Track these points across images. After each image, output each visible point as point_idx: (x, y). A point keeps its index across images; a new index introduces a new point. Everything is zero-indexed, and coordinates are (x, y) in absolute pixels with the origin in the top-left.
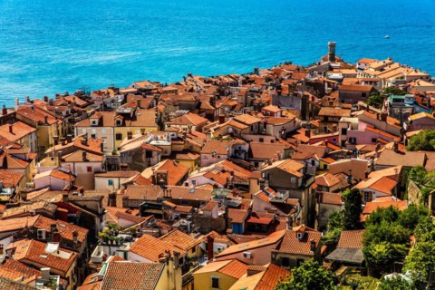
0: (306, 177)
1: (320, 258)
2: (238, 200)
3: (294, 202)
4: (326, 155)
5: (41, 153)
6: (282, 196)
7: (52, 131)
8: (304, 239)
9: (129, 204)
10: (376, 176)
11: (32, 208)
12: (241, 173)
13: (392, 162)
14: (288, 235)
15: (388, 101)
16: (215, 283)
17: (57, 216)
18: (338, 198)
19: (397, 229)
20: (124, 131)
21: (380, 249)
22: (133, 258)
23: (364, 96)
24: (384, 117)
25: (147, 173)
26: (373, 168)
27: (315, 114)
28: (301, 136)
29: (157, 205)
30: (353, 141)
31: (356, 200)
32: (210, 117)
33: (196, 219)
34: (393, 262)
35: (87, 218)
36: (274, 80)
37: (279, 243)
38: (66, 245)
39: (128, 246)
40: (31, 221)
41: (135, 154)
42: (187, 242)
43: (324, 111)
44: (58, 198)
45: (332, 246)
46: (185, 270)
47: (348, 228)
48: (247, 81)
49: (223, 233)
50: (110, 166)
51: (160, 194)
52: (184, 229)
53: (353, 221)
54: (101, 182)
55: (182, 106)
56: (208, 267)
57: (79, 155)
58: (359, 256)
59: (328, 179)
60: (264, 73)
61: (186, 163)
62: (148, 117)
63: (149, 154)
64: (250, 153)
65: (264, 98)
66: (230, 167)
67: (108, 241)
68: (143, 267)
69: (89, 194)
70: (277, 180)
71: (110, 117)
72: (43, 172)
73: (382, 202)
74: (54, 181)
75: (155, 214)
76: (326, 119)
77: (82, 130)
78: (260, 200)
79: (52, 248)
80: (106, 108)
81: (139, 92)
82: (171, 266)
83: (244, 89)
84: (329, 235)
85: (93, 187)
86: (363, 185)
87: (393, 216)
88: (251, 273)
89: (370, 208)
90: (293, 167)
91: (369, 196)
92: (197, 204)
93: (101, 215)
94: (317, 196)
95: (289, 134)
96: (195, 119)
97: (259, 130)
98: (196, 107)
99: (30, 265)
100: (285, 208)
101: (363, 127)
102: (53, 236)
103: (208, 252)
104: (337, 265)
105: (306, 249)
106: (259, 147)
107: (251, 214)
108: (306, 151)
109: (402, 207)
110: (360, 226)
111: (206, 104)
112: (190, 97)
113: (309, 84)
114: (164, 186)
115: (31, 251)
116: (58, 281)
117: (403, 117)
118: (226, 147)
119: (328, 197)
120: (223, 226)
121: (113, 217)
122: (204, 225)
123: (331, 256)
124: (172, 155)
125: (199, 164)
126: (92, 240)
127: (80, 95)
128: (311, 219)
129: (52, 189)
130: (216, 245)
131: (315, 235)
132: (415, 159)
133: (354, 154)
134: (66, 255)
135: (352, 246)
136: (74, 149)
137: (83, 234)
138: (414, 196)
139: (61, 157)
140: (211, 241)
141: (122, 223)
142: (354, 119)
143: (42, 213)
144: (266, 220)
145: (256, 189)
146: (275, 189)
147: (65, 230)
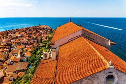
0: (36, 38)
2: (29, 41)
3: (35, 41)
4: (39, 36)
5: (3, 38)
6: (34, 40)
7: (5, 35)
8: (36, 44)
9: (16, 43)
10: (44, 37)
11: (2, 45)
12: (29, 38)
13: (46, 35)
15: (45, 29)
16: (27, 50)
17: (6, 45)
18: (40, 40)
19: (46, 42)
20: (15, 34)
21: (44, 45)
22: (16, 49)
23: (43, 29)
24: (45, 31)
25: (18, 39)
26: (44, 36)
28: (36, 34)
29: (19, 43)
30: (42, 34)
32: (25, 32)
33: (24, 44)
35: (10, 45)
37: (33, 45)
39: (15, 48)
40: (2, 46)
41: (16, 37)
42: (22, 47)
43: (38, 31)
44: (6, 43)
45: (39, 45)
46: (23, 49)
47: (41, 43)
48: (30, 28)
49: (27, 45)
50: (13, 39)
51: (19, 41)
52: (23, 45)
53: (41, 42)
54: (12, 41)
55: (22, 31)
56: (25, 49)
57: (8, 38)
58: (42, 46)
59: (39, 38)
60: (32, 27)
61: (23, 38)
62: (18, 33)
63: (18, 37)
64: (30, 36)
65: (32, 30)
66: (28, 38)
67: (13, 47)
68: (17, 50)
69: (10, 42)
70: (33, 39)
71: (13, 33)
72: (4, 40)
74: (5, 41)
76: (39, 32)
77: (9, 35)
79: (5, 49)
80: (12, 32)
81: (16, 30)
82: (21, 49)
83: (29, 29)
85: (11, 41)
86: (43, 38)
87: (45, 41)
88: (30, 49)
89: (43, 41)
90: (35, 37)
91: (43, 39)
92: (24, 42)
93: (12, 45)
94: (38, 40)
95: (35, 34)
96: (23, 33)
97: (31, 33)
98: (23, 31)
99: (2, 51)
100: (34, 41)
101: (42, 32)
102: (5, 48)
103: (26, 47)
104: (40, 47)
105: (36, 45)
106: (31, 35)
107: (30, 42)
108: (36, 35)
109: (46, 40)
110: (42, 43)
111: (25, 31)
112: (23, 30)
113: (37, 28)
114: (20, 40)
115: (3, 50)
116: (6, 53)
117: (47, 31)
118: (27, 35)
119: (39, 40)
120: (27, 44)
122: (25, 44)
123: (39, 46)
124: (21, 37)
125: (24, 38)
126: (11, 48)
127: (8, 31)
128: (38, 42)
129: (5, 42)
130: (26, 46)
131: (37, 44)
132: (48, 35)
133: (42, 35)
134: (7, 50)
136: (8, 37)
137: (9, 47)
138: (48, 39)
139: (6, 38)
141: (15, 45)
142: (41, 32)
143: (4, 45)
144: (32, 43)
145: (31, 40)
146: (33, 40)
147: (7, 47)
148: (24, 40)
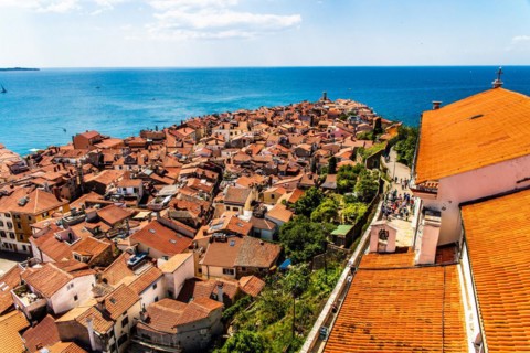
0: (312, 151)
1: (318, 186)
2: (283, 161)
3: (307, 162)
4: (321, 142)
5: (198, 141)
6: (302, 160)
7: (202, 131)
8: (311, 178)
9: (236, 163)
10: (342, 151)
11: (194, 164)
12: (284, 150)
13: (350, 144)
14: (304, 177)
15: (349, 118)
16: (273, 196)
17: (205, 168)
18: (326, 161)
19: (351, 174)
20: (233, 131)
21: (344, 182)
22: (238, 186)
23: (338, 116)
24: (347, 125)
25: (244, 150)
26: (342, 147)
27: (316, 124)
28: (311, 133)
29: (248, 163)
30: (333, 136)
31: (334, 161)
32: (271, 125)
33: (264, 169)
34: (349, 188)
35: (218, 169)
36: (299, 109)
37: (300, 180)
38: (209, 180)
39: (235, 181)
40: (194, 170)
41: (238, 141)
42: (261, 179)
43: (321, 122)
44: (206, 160)
45: (323, 181)
46: (260, 190)
47: (330, 173)
48: (287, 109)
49: (276, 175)
50: (228, 146)
51: (249, 158)
52: (259, 173)
53: (332, 170)
54: (224, 153)
55: (259, 120)
56: (270, 190)
57: (214, 142)
58: (334, 185)
59: (322, 152)
60: (295, 105)
61: (260, 145)
62: (243, 125)
63: (244, 141)
64: (288, 141)
65: (294, 117)
66: (280, 147)
67: (227, 178)
68: (241, 190)
69: (219, 159)
70: (299, 152)
71: (227, 125)
72: (199, 149)
73: (345, 162)
74: (204, 153)
75: (247, 167)
76: (322, 126)
77: (216, 130)
78: (292, 161)
79: (203, 181)
80: (226, 121)
81: (240, 114)
82: (254, 189)
83: (286, 113)
84: (322, 176)
85: (220, 155)
86: (337, 155)
87: (350, 168)
88: (288, 192)
89: (340, 165)
90: (307, 147)
91: (339, 160)
92: (265, 163)
93: (224, 168)
94: (317, 160)
95: (305, 133)
96: (264, 126)
97: (292, 131)
98: (264, 121)
99: (194, 188)
100: (303, 165)
101: (337, 130)
102: (203, 176)
103: (270, 183)
104: (325, 189)
105: (312, 182)
106: (294, 139)
107: (288, 167)
108: (313, 140)
109: (354, 164)
110: (335, 173)
111: (269, 119)
112: (262, 116)
113: (314, 111)
114: (250, 155)
115: (195, 183)
116: (206, 195)
117: (355, 125)
118: (278, 138)
119: (322, 160)
120: (276, 172)
121: (229, 168)
122: (268, 172)
123: (323, 185)
124: (254, 142)
125: (266, 145)
126: (220, 178)
127: (214, 116)
128: (314, 169)
129: (203, 156)
130: (273, 181)
131: (316, 176)
132: (360, 144)
133: (333, 141)
134: (209, 184)
135: (332, 181)
136: (212, 139)
137: (216, 176)
138: (359, 159)
139: (206, 142)
140: (271, 179)
141: (232, 171)
142: (334, 126)
143: (199, 166)
144: (295, 170)
145: (290, 157)
146: (299, 156)
147: (209, 174)
148: (267, 154)
